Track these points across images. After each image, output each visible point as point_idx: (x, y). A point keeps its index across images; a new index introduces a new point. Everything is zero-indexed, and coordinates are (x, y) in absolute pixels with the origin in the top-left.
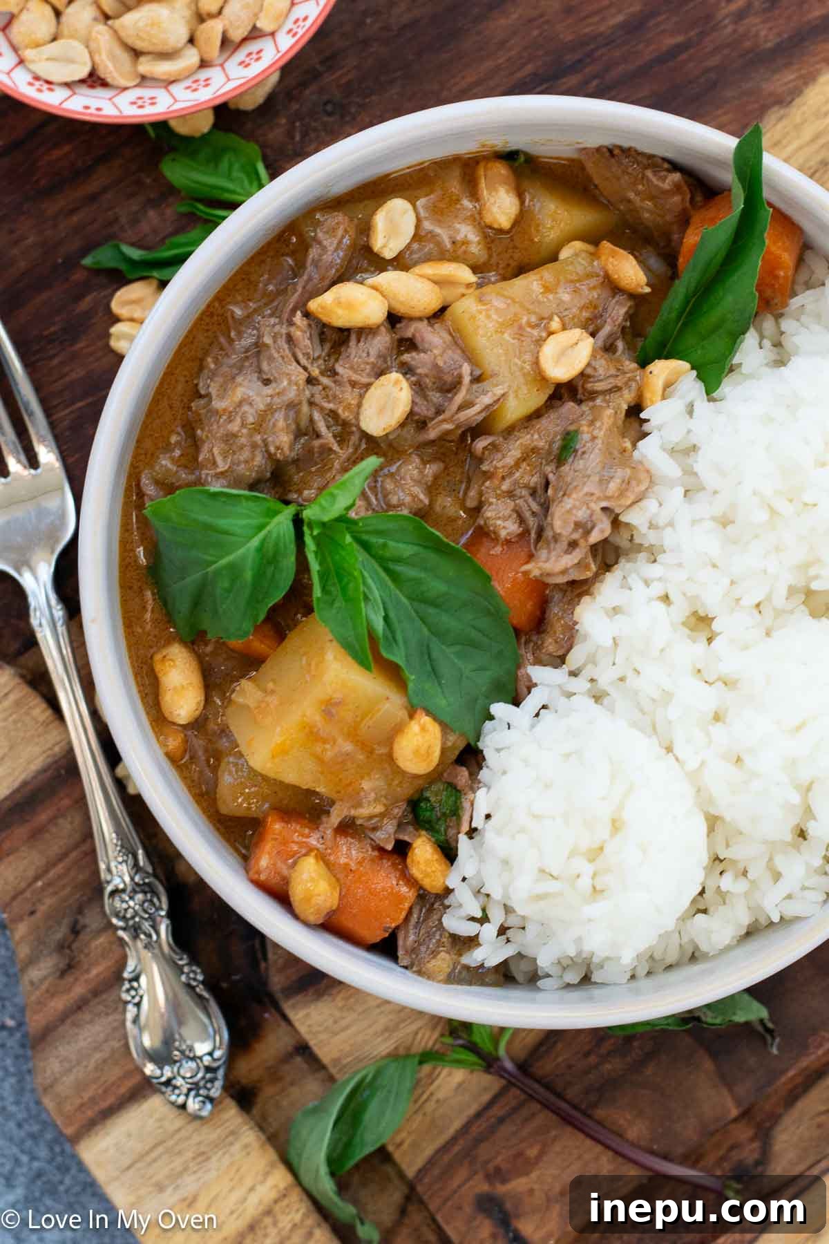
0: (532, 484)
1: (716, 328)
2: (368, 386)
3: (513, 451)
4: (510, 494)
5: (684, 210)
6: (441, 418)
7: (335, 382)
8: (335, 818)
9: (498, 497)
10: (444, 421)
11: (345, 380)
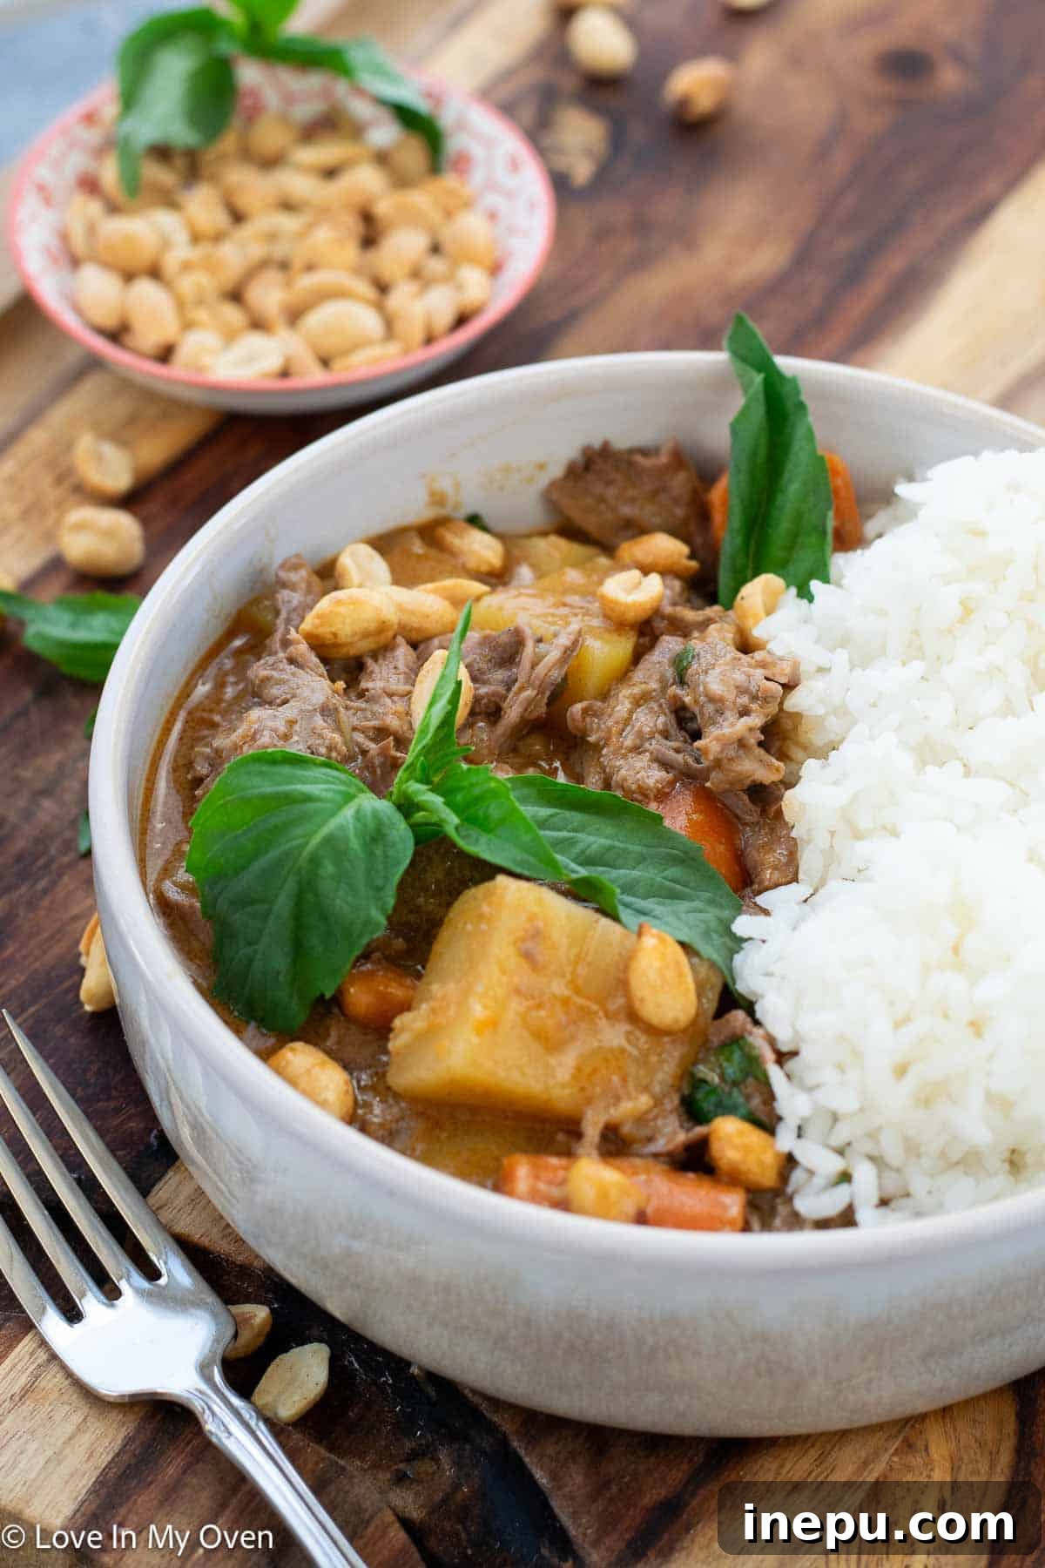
0: (660, 727)
1: (795, 536)
2: (410, 693)
3: (622, 706)
4: (637, 749)
5: (695, 492)
6: (515, 688)
7: (367, 702)
8: (592, 1131)
9: (624, 757)
10: (522, 689)
11: (380, 691)
